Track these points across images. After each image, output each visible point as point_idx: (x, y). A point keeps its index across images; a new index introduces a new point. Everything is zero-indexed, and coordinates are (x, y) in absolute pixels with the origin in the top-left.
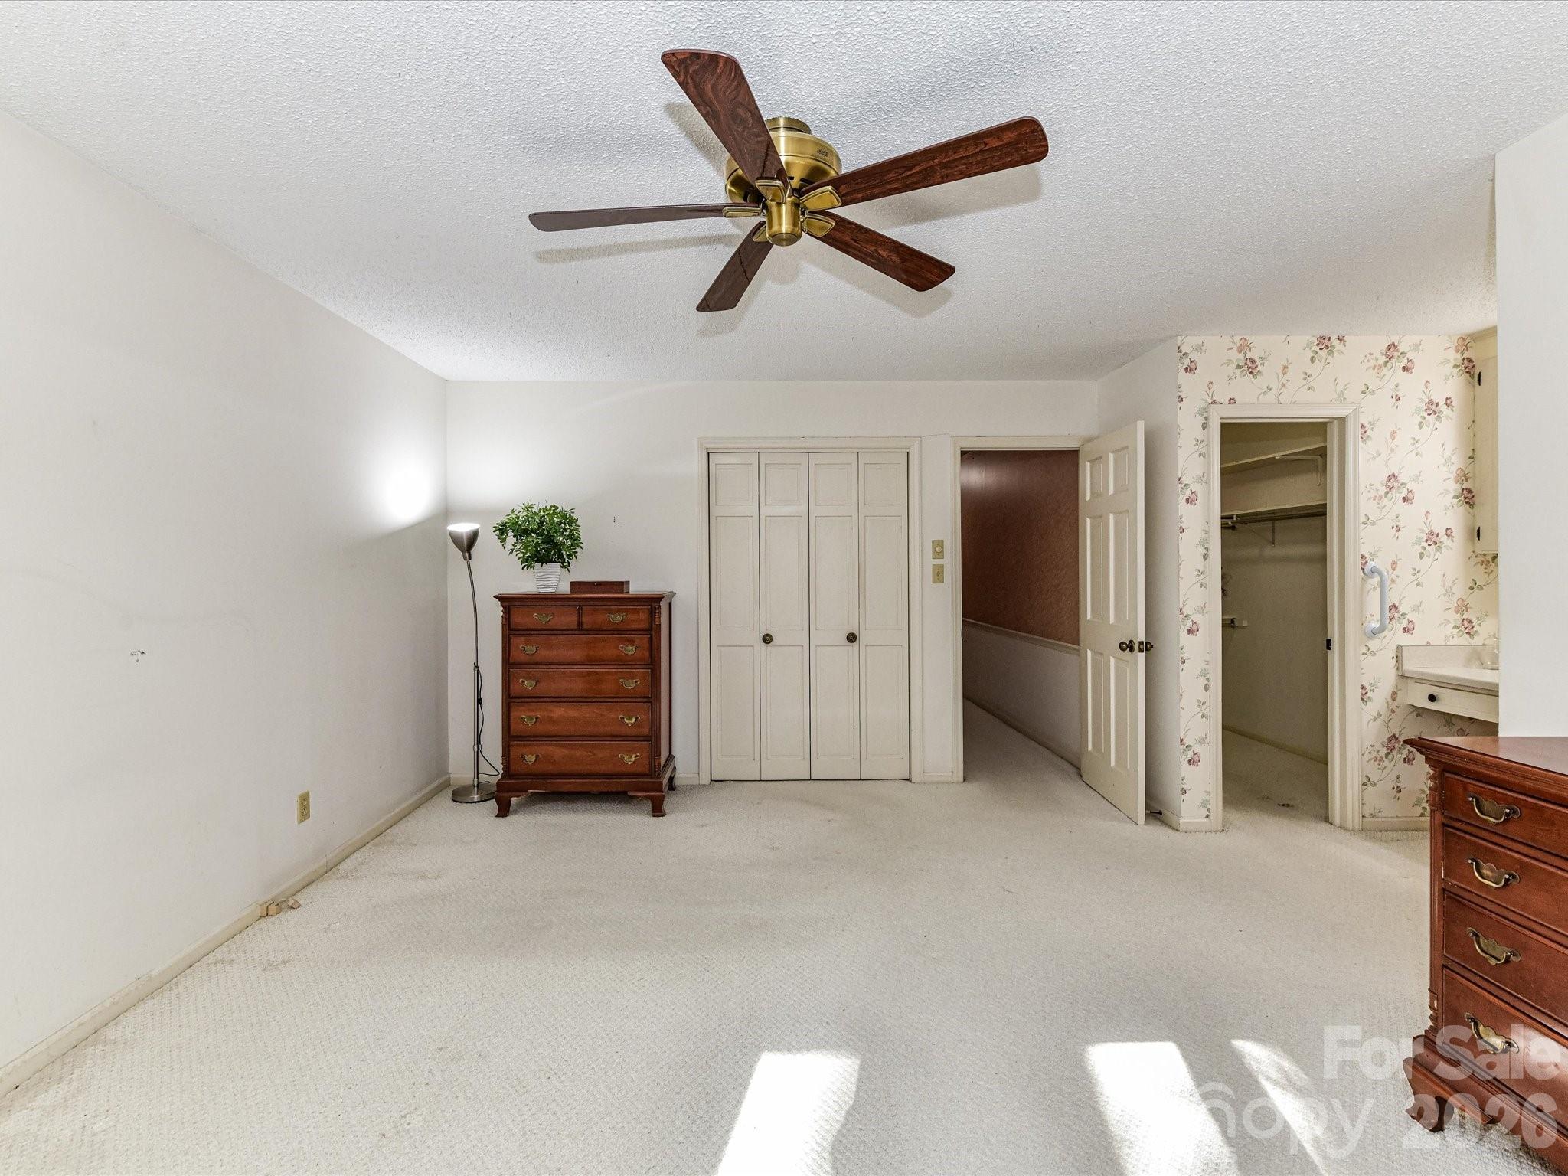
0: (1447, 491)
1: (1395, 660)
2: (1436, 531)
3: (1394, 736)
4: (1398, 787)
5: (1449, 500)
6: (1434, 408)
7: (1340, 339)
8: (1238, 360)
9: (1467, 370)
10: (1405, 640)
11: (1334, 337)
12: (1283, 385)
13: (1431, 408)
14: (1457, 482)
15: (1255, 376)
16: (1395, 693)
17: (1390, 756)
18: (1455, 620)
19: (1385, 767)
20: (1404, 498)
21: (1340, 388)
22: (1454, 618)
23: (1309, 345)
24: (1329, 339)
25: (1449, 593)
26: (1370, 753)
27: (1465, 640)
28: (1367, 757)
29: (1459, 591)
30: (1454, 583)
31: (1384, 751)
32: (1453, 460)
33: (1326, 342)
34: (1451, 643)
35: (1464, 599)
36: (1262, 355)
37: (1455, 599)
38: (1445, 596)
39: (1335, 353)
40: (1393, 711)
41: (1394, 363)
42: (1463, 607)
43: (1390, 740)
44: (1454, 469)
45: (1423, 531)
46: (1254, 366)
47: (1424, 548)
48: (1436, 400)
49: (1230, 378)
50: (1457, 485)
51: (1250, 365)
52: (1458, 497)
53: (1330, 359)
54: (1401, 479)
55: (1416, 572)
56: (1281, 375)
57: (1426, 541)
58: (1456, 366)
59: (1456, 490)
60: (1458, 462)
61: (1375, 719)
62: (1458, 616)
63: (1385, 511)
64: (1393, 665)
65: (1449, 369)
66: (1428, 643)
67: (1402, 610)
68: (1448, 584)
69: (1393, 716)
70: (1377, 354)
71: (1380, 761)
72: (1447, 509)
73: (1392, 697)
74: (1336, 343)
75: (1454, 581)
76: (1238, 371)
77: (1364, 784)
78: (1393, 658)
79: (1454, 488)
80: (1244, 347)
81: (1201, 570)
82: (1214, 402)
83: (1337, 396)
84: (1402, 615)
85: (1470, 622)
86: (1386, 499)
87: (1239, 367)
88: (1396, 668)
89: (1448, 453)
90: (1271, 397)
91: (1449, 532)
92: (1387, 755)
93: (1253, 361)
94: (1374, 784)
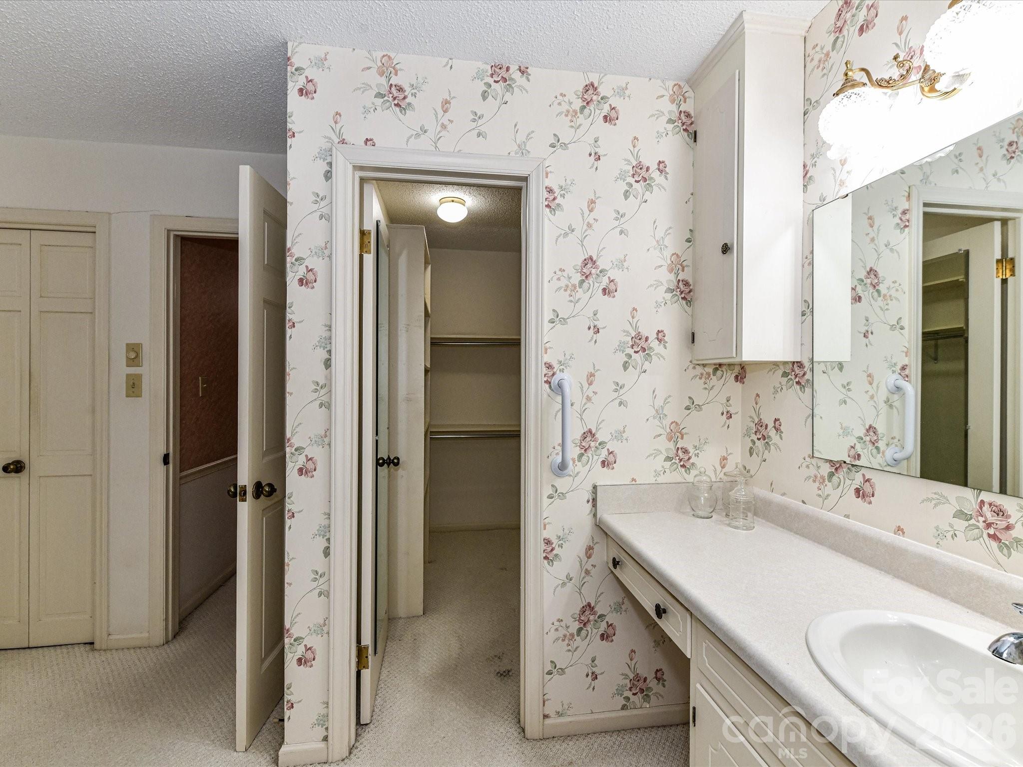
0: (659, 283)
1: (590, 503)
2: (645, 333)
3: (589, 605)
4: (593, 673)
5: (661, 294)
6: (643, 173)
7: (523, 71)
8: (378, 85)
9: (684, 127)
10: (603, 477)
11: (514, 68)
12: (444, 127)
13: (640, 173)
14: (671, 271)
15: (403, 110)
16: (590, 548)
17: (583, 633)
18: (667, 450)
19: (577, 648)
20: (604, 290)
21: (521, 138)
22: (665, 446)
23: (479, 76)
24: (508, 69)
25: (660, 415)
26: (557, 630)
27: (678, 476)
28: (553, 635)
29: (674, 413)
30: (666, 402)
31: (576, 626)
32: (666, 243)
33: (503, 73)
34: (661, 479)
35: (679, 423)
36: (414, 82)
37: (667, 422)
38: (654, 418)
39: (515, 89)
40: (587, 572)
41: (592, 109)
42: (676, 433)
43: (583, 611)
44: (667, 253)
45: (627, 333)
46: (402, 96)
47: (630, 356)
48: (646, 163)
49: (366, 111)
50: (672, 276)
51: (396, 95)
52: (672, 291)
53: (508, 97)
54: (601, 264)
55: (619, 387)
56: (441, 112)
57: (632, 347)
58: (670, 121)
59: (669, 281)
60: (673, 245)
61: (564, 584)
62: (671, 445)
63: (579, 306)
64: (588, 512)
65: (662, 124)
66: (633, 480)
67: (600, 436)
68: (659, 402)
69: (587, 578)
70: (572, 97)
71: (569, 640)
72: (658, 305)
73: (586, 553)
74: (517, 75)
75: (666, 399)
76: (379, 101)
77: (550, 673)
78: (588, 501)
79: (667, 278)
80: (387, 68)
81: (322, 382)
82: (343, 142)
83: (517, 148)
84: (600, 444)
85: (686, 451)
86: (580, 290)
87: (379, 95)
88: (592, 515)
89: (660, 233)
90: (425, 143)
91: (660, 336)
92: (580, 630)
93: (400, 89)
94: (562, 671)
